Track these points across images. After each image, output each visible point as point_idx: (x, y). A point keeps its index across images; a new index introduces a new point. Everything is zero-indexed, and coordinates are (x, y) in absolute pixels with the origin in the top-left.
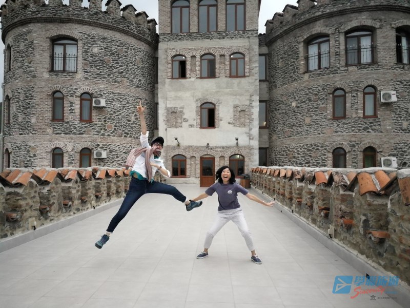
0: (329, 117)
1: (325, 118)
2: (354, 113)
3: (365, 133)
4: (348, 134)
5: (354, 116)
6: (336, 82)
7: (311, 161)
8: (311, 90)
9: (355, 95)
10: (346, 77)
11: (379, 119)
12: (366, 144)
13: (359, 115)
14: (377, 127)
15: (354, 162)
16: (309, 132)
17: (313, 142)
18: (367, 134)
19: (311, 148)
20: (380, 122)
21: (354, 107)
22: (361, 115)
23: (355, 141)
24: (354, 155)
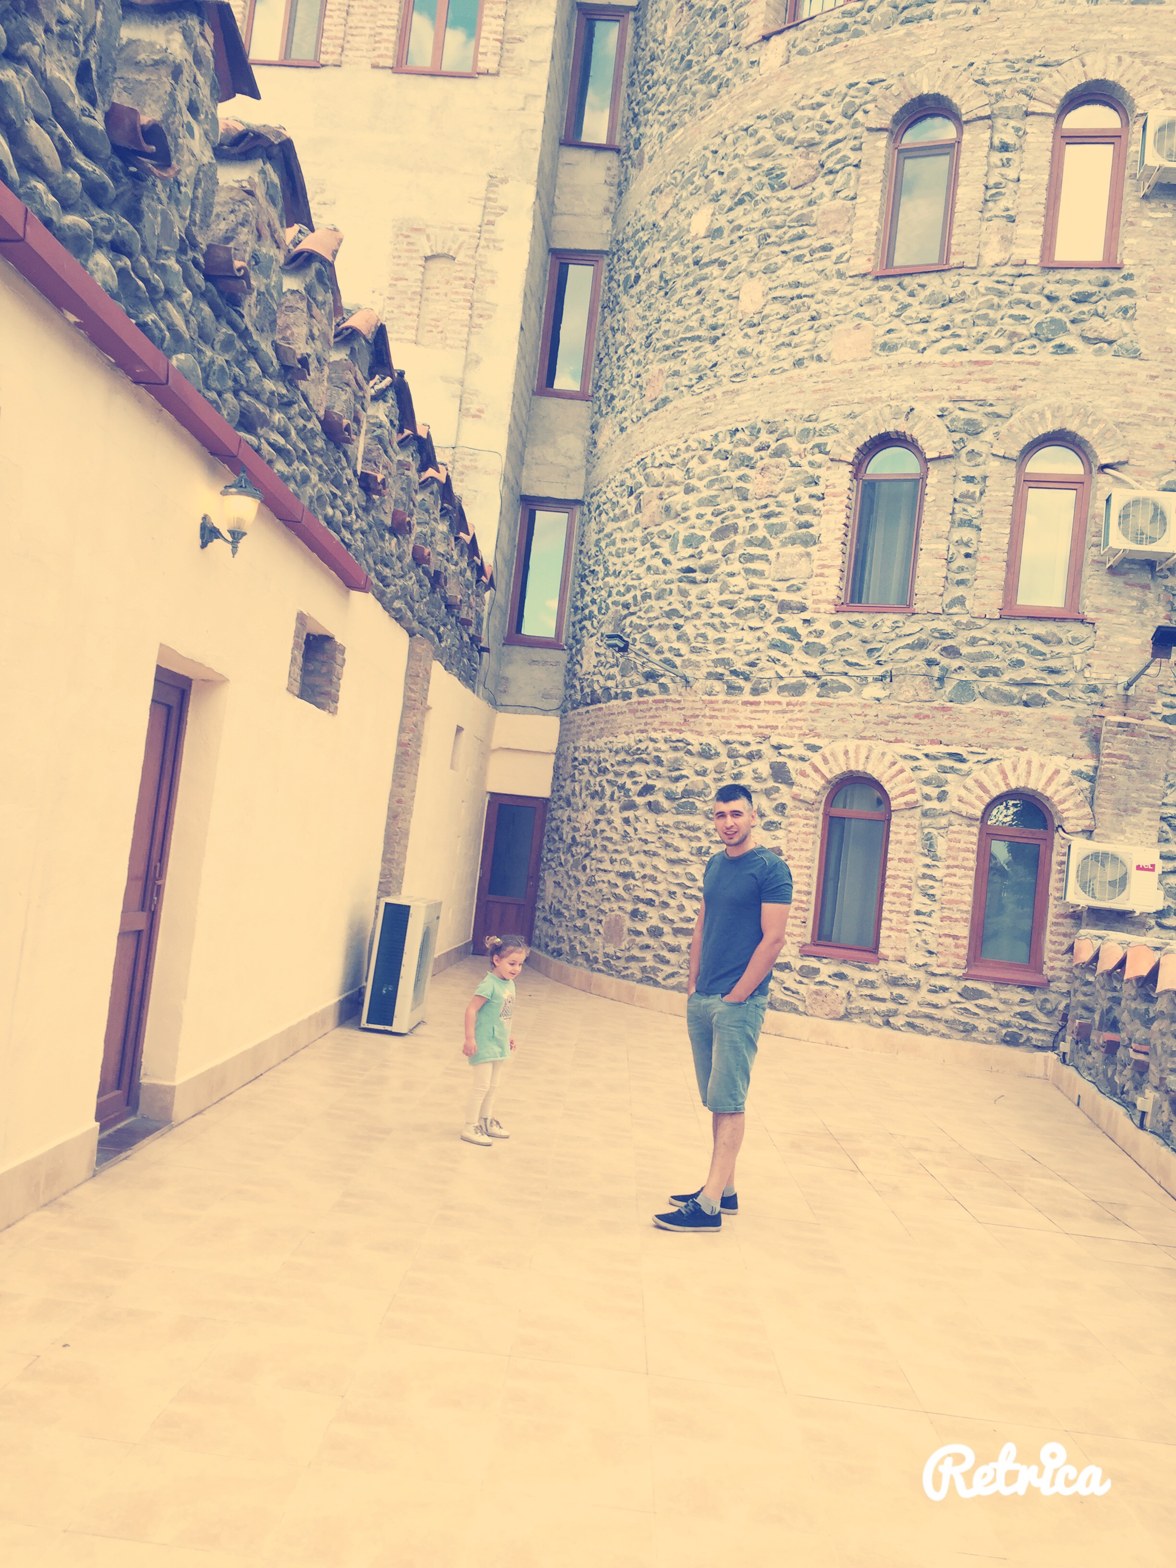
0: (861, 264)
1: (840, 275)
2: (995, 239)
3: (1045, 354)
4: (947, 359)
5: (992, 255)
6: (918, 64)
7: (742, 523)
8: (787, 129)
9: (1010, 138)
10: (974, 35)
11: (1129, 277)
12: (1042, 415)
13: (1018, 253)
14: (1112, 327)
15: (963, 523)
16: (749, 361)
17: (765, 415)
18: (1051, 359)
19: (749, 451)
20: (1129, 292)
21: (997, 208)
22: (1033, 254)
23: (982, 403)
24: (970, 479)
